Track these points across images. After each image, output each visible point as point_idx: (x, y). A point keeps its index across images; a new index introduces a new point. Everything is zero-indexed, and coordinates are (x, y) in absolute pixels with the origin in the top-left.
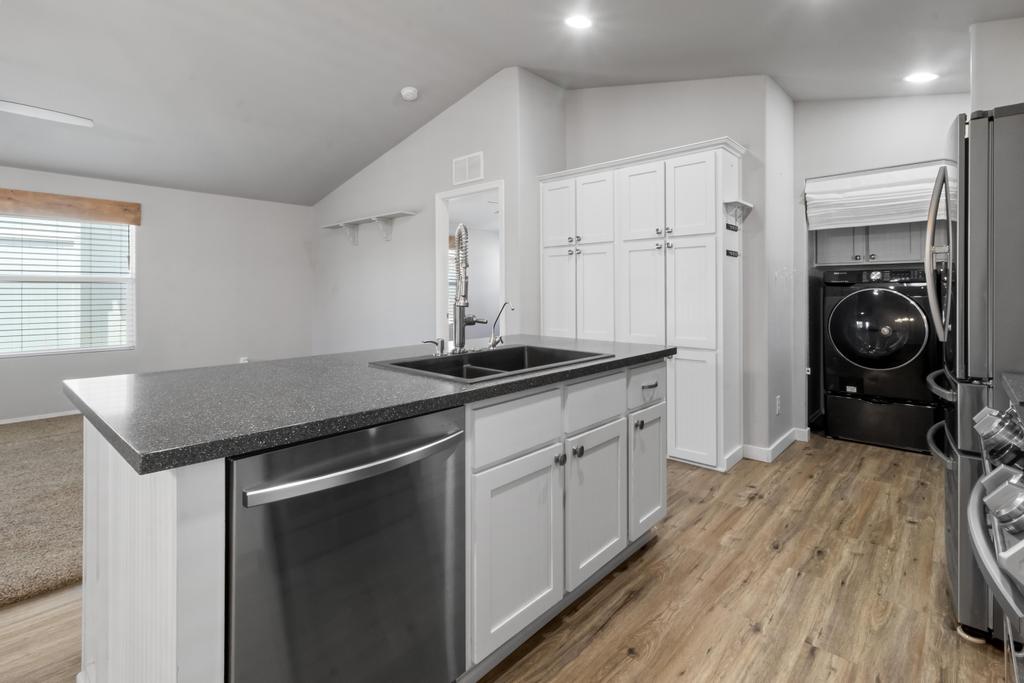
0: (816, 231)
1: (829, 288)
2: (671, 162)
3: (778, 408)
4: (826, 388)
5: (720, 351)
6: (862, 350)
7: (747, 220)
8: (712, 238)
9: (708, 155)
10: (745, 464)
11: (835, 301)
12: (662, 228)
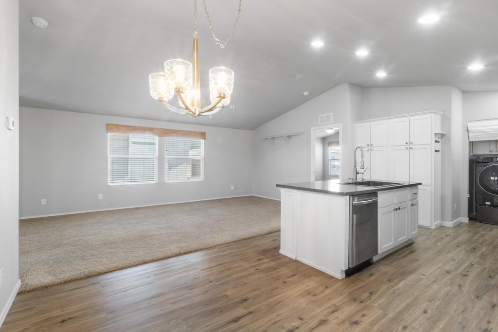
0: (472, 142)
1: (478, 164)
2: (412, 118)
3: (455, 208)
4: (476, 202)
5: (433, 186)
6: (492, 188)
7: (443, 138)
8: (430, 145)
9: (428, 116)
10: (441, 227)
11: (481, 169)
12: (408, 142)
